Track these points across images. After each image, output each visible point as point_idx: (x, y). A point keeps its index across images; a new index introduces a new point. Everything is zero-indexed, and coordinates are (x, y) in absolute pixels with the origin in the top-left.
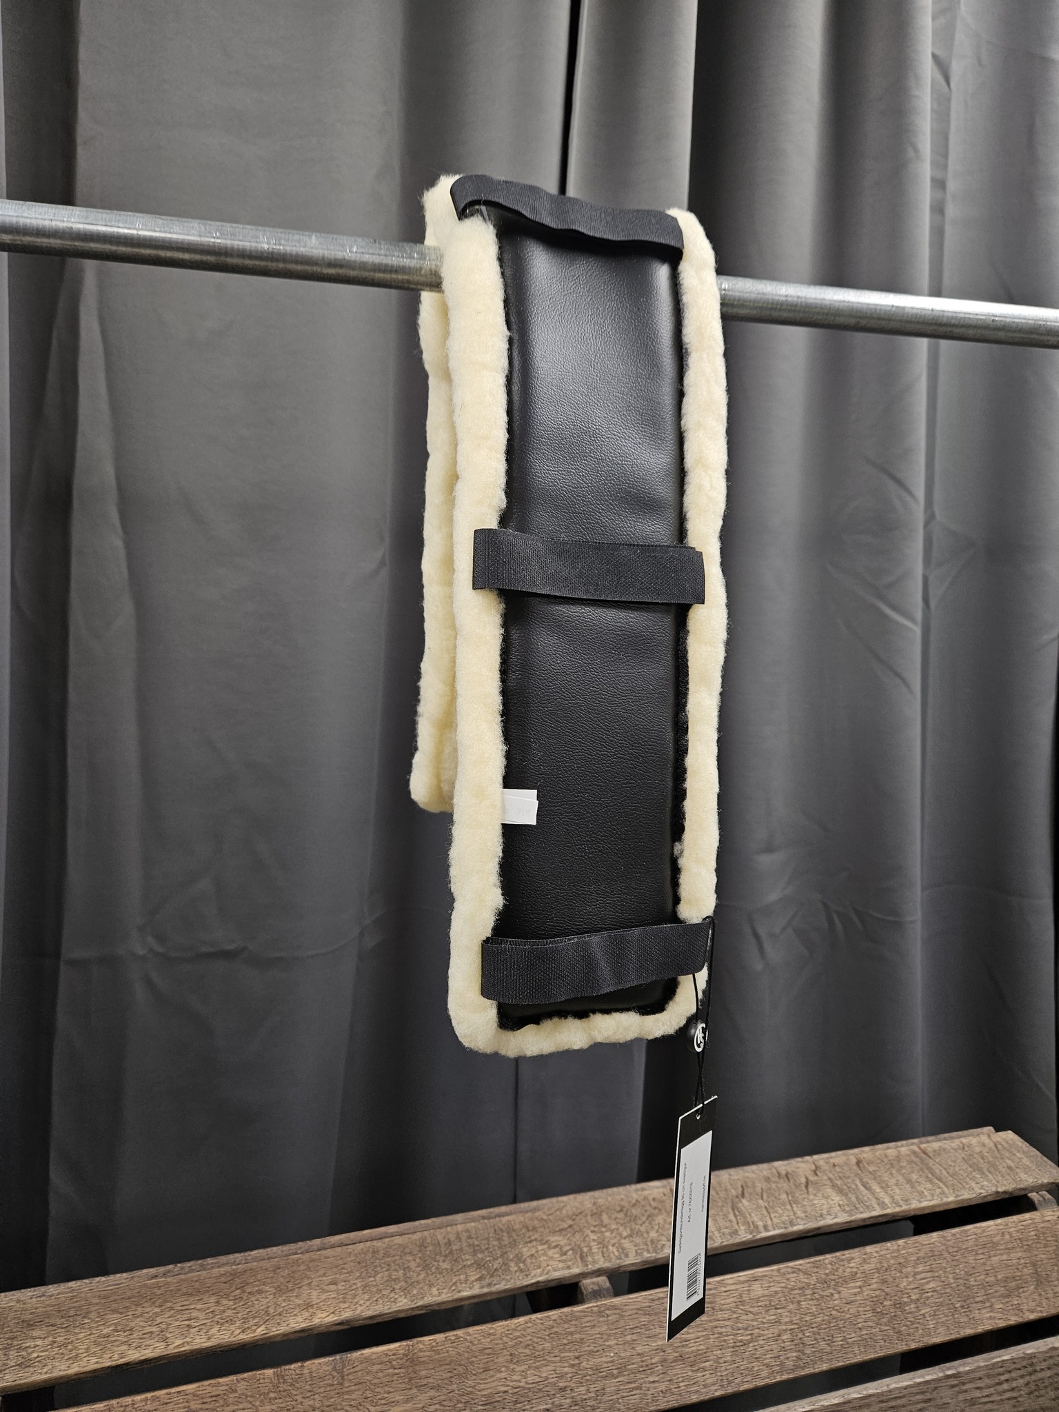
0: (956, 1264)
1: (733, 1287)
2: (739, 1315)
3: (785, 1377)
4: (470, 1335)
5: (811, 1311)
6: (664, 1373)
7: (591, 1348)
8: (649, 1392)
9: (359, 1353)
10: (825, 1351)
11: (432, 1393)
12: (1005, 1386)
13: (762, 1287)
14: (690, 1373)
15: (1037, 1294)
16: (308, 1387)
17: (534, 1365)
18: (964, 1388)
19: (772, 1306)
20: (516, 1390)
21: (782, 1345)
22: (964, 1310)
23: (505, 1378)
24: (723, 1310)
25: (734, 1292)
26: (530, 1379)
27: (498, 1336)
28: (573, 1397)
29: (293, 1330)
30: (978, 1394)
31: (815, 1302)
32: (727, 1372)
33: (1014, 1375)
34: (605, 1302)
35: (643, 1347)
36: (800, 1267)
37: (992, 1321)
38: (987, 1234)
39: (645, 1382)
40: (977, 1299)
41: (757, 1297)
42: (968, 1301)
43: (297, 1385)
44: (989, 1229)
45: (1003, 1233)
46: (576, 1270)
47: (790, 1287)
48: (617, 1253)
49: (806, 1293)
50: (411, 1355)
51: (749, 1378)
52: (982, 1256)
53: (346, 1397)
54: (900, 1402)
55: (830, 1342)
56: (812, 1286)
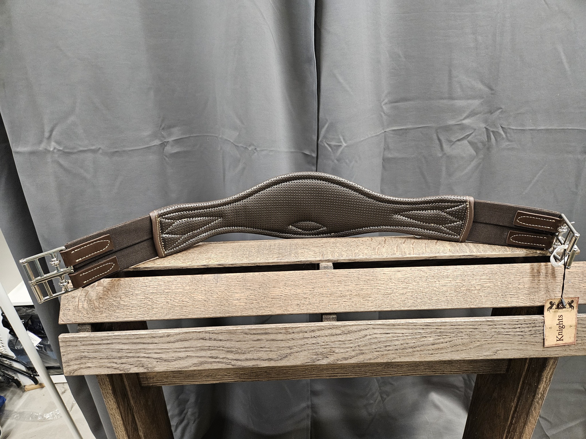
0: (503, 278)
1: (387, 273)
2: (388, 283)
3: (406, 309)
4: (269, 274)
5: (424, 286)
6: (350, 299)
7: (319, 286)
8: (343, 305)
9: (224, 274)
10: (427, 302)
11: (252, 292)
12: (518, 330)
13: (401, 274)
15: (545, 296)
16: (203, 283)
17: (294, 288)
18: (495, 327)
19: (404, 282)
20: (285, 296)
21: (407, 297)
22: (503, 297)
23: (282, 291)
24: (381, 280)
26: (292, 292)
27: (281, 276)
28: (309, 302)
29: (201, 265)
30: (502, 330)
32: (379, 303)
33: (523, 326)
34: (328, 270)
35: (343, 289)
36: (422, 269)
37: (516, 303)
38: (524, 268)
39: (341, 301)
40: (511, 293)
41: (398, 277)
42: (506, 294)
43: (199, 281)
44: (525, 266)
45: (533, 269)
46: (318, 259)
47: (415, 276)
48: (338, 255)
49: (422, 279)
50: (245, 278)
51: (389, 306)
52: (518, 277)
53: (217, 288)
54: (460, 327)
55: (431, 299)
56: (426, 277)
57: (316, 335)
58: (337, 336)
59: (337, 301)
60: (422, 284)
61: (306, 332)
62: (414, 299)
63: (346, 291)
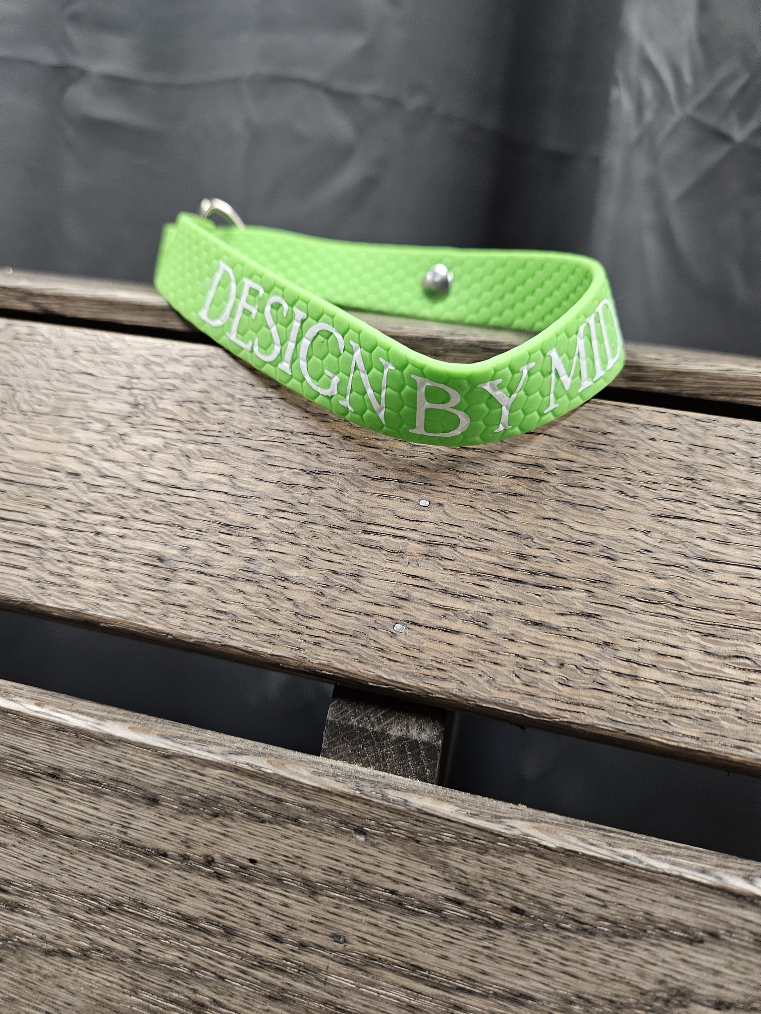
6: (589, 616)
8: (513, 648)
14: (693, 655)
17: (180, 445)
23: (91, 446)
26: (152, 472)
28: (251, 559)
35: (540, 522)
39: (509, 613)
57: (230, 848)
58: (406, 922)
59: (475, 608)
61: (153, 801)
63: (565, 546)
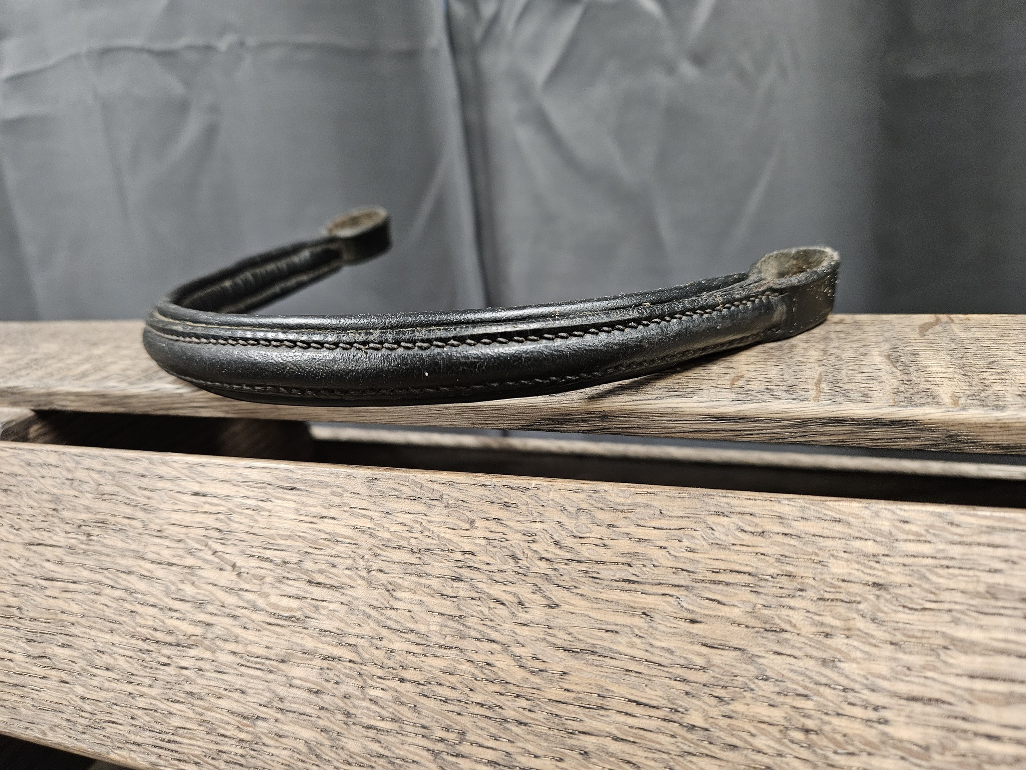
2: (199, 563)
5: (422, 628)
13: (297, 511)
19: (301, 570)
21: (282, 691)
24: (166, 537)
25: (215, 501)
31: (447, 607)
32: (102, 695)
41: (272, 532)
47: (387, 535)
51: (145, 737)
56: (459, 556)
60: (416, 608)
62: (321, 723)
